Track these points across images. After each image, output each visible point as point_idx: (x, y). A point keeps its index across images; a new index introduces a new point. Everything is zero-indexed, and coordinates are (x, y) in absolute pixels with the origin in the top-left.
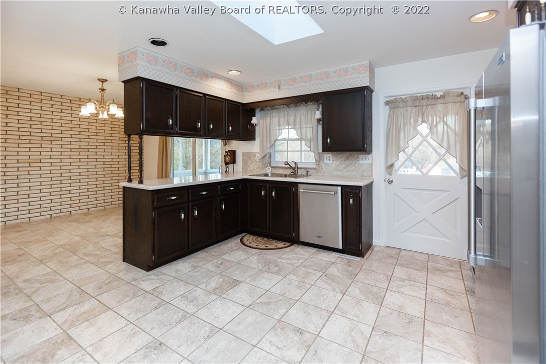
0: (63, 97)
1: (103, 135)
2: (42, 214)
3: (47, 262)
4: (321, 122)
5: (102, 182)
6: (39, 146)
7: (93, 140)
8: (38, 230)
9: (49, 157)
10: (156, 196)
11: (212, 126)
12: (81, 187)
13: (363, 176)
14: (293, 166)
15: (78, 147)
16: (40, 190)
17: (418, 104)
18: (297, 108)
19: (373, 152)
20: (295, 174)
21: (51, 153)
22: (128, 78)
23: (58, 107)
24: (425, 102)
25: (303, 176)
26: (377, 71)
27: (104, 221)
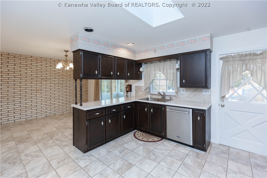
0: (51, 59)
1: (69, 77)
2: (42, 114)
3: (38, 144)
4: (179, 70)
5: (69, 99)
6: (41, 83)
7: (65, 80)
8: (39, 123)
9: (45, 88)
10: (88, 113)
11: (118, 73)
12: (60, 102)
13: (205, 102)
14: (162, 94)
15: (58, 83)
16: (41, 103)
17: (243, 59)
18: (165, 63)
19: (211, 88)
20: (163, 99)
21: (46, 86)
22: (75, 50)
23: (49, 64)
24: (248, 58)
25: (168, 100)
26: (215, 39)
27: (69, 119)
